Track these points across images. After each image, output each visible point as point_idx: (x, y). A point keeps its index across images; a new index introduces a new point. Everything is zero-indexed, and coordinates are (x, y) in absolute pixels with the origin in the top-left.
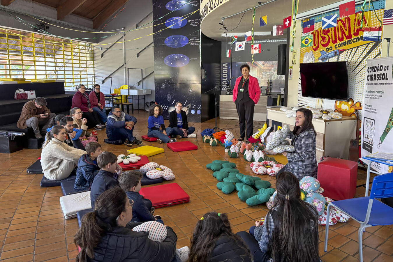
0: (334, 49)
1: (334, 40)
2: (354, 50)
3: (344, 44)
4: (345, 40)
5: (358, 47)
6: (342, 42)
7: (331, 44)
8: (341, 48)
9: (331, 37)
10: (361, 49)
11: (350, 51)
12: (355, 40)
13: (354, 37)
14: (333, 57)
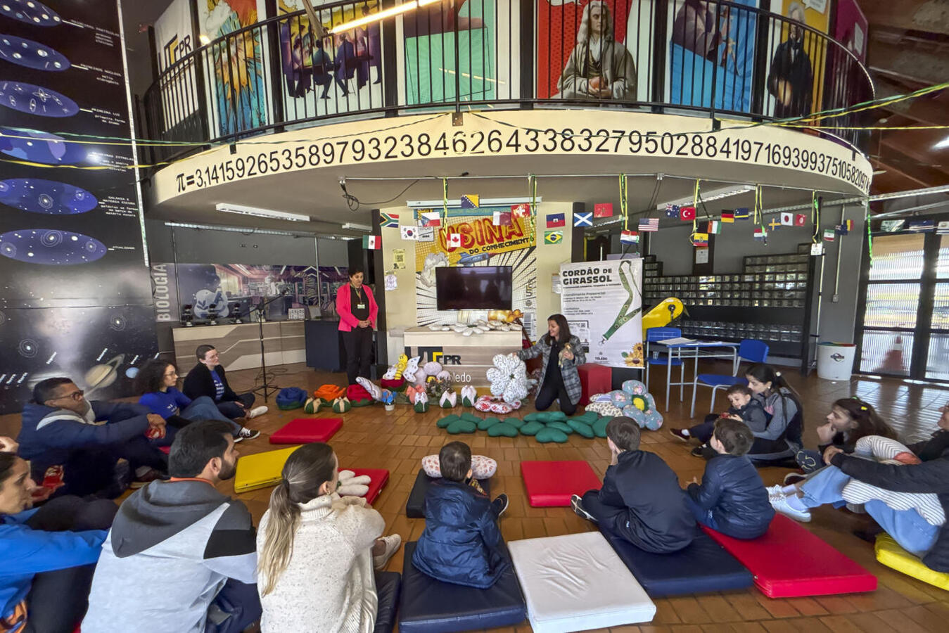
0: (481, 251)
1: (480, 240)
2: (508, 254)
3: (495, 247)
4: (496, 243)
5: (512, 252)
6: (492, 244)
7: (476, 246)
8: (491, 252)
9: (475, 237)
10: (516, 254)
11: (503, 255)
12: (508, 244)
13: (506, 240)
14: (480, 260)
